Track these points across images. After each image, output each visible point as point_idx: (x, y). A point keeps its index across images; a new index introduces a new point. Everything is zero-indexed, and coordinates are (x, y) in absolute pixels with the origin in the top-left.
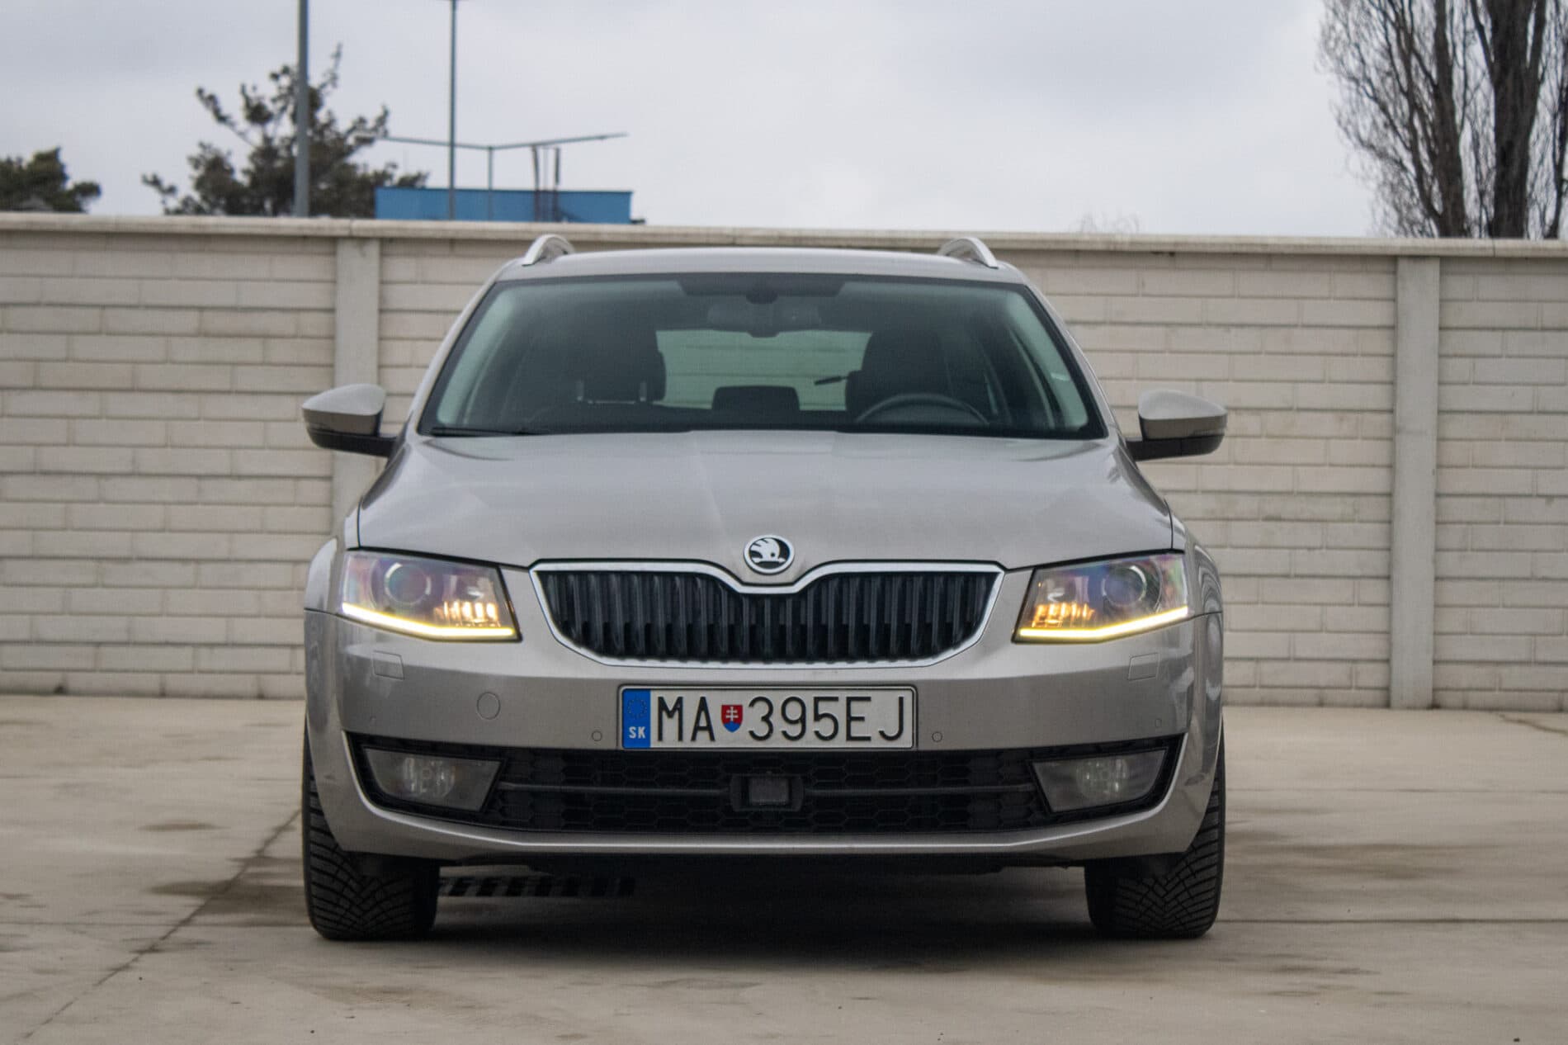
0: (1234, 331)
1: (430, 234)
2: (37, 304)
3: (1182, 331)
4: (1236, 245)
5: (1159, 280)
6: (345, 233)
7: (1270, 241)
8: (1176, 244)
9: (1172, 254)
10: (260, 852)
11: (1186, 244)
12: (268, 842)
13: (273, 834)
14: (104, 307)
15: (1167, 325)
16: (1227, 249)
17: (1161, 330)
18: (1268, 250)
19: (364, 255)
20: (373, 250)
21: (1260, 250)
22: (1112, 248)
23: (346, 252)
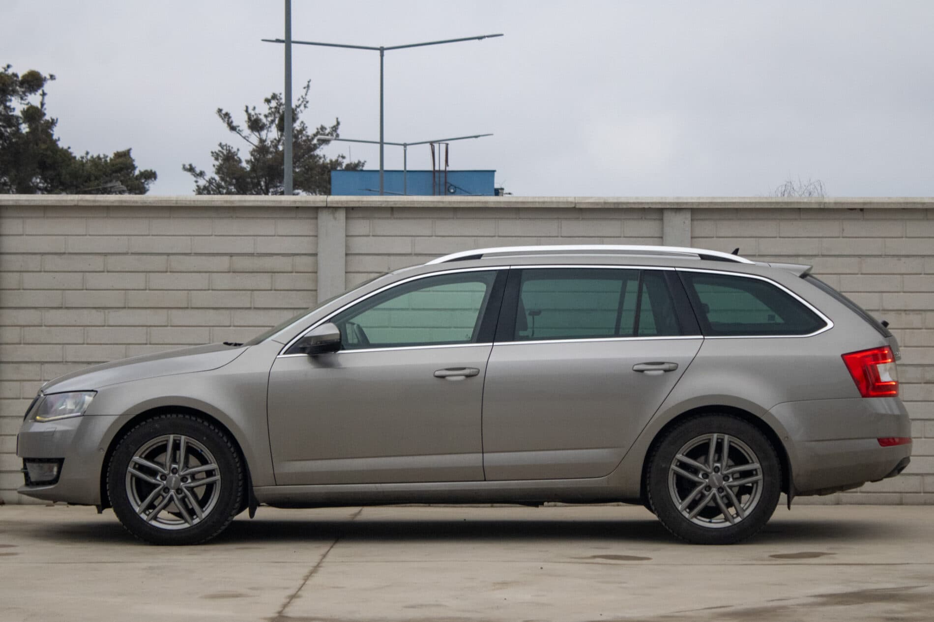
0: (903, 259)
1: (378, 205)
2: (126, 254)
3: (869, 260)
4: (904, 203)
5: (853, 227)
6: (324, 205)
7: (926, 201)
8: (864, 203)
9: (862, 210)
10: (280, 612)
11: (871, 203)
12: (285, 606)
13: (288, 600)
14: (168, 254)
15: (859, 256)
16: (899, 206)
17: (857, 259)
18: (925, 207)
19: (335, 219)
20: (342, 215)
21: (920, 206)
22: (822, 207)
23: (324, 217)
